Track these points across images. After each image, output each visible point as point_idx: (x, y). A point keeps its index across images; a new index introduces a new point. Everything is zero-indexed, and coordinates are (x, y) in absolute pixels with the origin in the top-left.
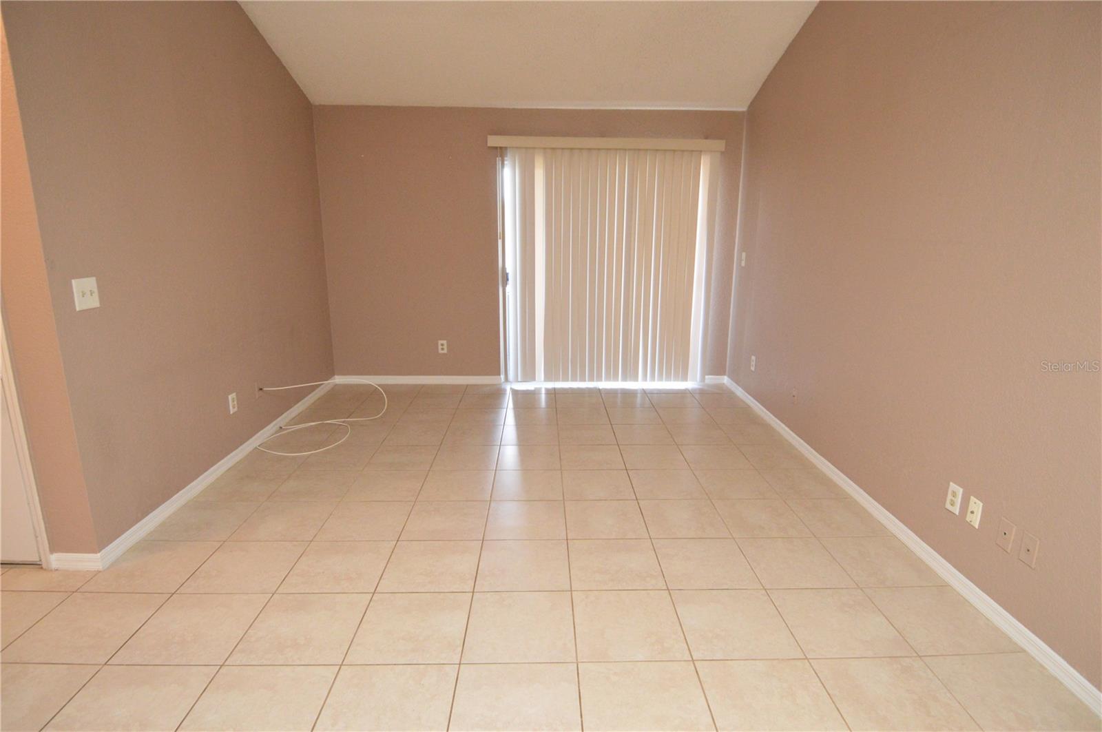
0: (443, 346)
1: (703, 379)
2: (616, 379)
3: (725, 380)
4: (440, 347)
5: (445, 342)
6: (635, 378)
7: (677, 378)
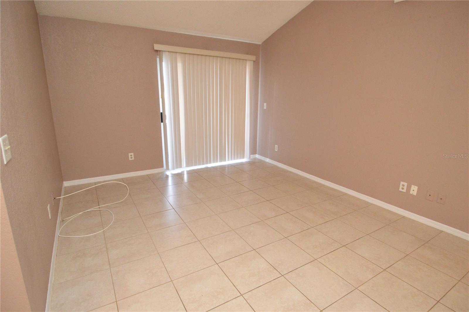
0: (131, 156)
1: (250, 157)
2: (217, 162)
3: (257, 156)
4: (130, 157)
5: (132, 154)
6: (225, 160)
7: (241, 158)
